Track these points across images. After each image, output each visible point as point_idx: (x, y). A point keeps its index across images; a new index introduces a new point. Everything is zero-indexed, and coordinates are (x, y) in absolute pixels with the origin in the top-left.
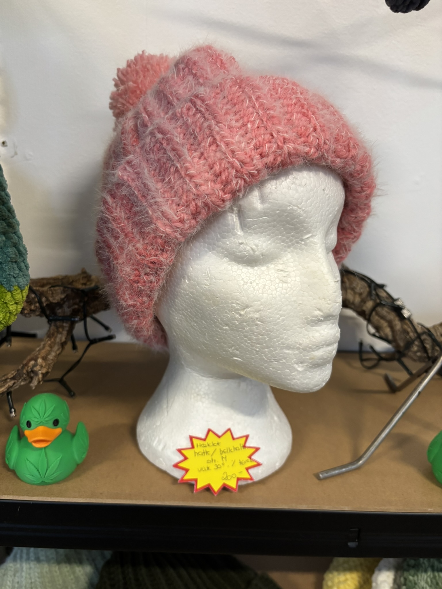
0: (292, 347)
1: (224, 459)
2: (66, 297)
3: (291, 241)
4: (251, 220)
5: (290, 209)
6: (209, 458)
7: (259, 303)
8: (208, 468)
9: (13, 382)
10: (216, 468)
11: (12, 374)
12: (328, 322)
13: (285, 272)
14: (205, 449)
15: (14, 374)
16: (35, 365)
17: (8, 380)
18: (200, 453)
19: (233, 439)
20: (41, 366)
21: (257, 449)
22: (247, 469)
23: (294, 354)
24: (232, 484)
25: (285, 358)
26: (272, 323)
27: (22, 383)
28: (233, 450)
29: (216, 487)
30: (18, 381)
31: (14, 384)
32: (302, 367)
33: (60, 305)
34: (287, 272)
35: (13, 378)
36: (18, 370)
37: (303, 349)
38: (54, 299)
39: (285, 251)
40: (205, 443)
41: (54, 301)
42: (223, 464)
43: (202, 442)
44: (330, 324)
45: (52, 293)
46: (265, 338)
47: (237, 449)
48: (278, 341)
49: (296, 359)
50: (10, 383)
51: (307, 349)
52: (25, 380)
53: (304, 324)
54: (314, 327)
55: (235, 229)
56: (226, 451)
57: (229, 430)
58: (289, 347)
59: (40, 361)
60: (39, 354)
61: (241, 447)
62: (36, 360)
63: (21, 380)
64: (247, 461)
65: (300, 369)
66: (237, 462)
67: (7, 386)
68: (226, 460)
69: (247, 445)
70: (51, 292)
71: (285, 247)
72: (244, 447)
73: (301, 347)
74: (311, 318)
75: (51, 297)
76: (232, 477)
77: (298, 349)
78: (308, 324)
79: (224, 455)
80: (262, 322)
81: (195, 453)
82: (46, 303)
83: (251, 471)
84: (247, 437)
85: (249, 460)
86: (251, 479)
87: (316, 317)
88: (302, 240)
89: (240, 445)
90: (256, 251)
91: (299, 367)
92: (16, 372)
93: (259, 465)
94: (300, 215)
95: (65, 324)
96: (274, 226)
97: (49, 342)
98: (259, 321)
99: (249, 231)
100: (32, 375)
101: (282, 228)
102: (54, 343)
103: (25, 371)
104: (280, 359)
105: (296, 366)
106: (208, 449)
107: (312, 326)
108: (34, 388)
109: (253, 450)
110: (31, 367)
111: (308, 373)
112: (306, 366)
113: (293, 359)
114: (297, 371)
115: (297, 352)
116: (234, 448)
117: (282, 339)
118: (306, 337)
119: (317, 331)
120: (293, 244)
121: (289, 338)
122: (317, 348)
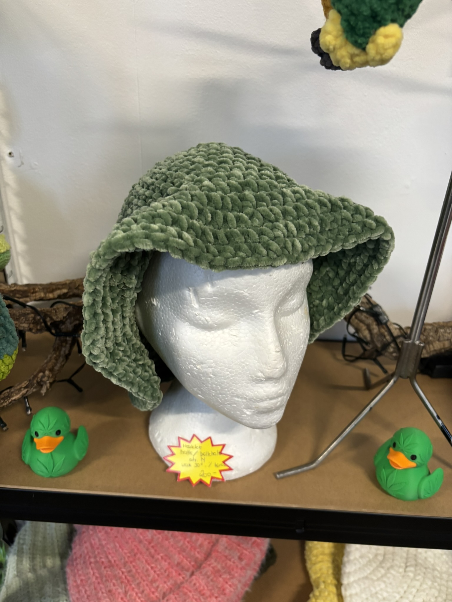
0: (241, 396)
1: (203, 460)
2: (68, 314)
3: (243, 313)
4: (203, 299)
5: (236, 293)
6: (191, 457)
7: (212, 361)
8: (190, 465)
9: (26, 390)
10: (196, 465)
11: (25, 384)
12: (271, 382)
13: (237, 337)
14: (189, 449)
15: (27, 384)
16: (43, 377)
17: (22, 389)
18: (185, 452)
19: (213, 445)
20: (49, 377)
21: (231, 457)
22: (221, 471)
23: (243, 402)
24: (208, 480)
25: (235, 404)
26: (223, 377)
27: (34, 390)
28: (211, 454)
29: (194, 480)
30: (30, 389)
31: (27, 391)
32: (250, 412)
33: (62, 322)
34: (239, 337)
35: (26, 387)
36: (30, 380)
37: (249, 399)
38: (57, 318)
39: (239, 320)
40: (190, 445)
41: (57, 320)
42: (202, 464)
43: (187, 444)
44: (272, 383)
45: (56, 312)
46: (218, 388)
47: (215, 454)
48: (229, 391)
49: (244, 405)
50: (24, 391)
51: (252, 400)
52: (35, 387)
53: (250, 380)
54: (258, 384)
55: (192, 303)
56: (205, 454)
57: (210, 438)
58: (238, 396)
59: (47, 373)
60: (46, 366)
61: (218, 452)
62: (44, 372)
63: (32, 388)
64: (221, 465)
65: (248, 413)
66: (213, 465)
67: (21, 393)
68: (204, 461)
69: (223, 452)
70: (54, 311)
71: (238, 317)
72: (221, 453)
73: (248, 398)
74: (255, 377)
75: (55, 316)
76: (207, 475)
77: (246, 399)
78: (253, 381)
79: (203, 457)
80: (214, 376)
81: (181, 451)
82: (51, 322)
83: (223, 473)
84: (224, 446)
85: (223, 464)
86: (223, 479)
87: (259, 377)
88: (252, 314)
89: (217, 451)
90: (210, 322)
91: (248, 411)
92: (28, 382)
93: (230, 469)
94: (246, 296)
95: (68, 338)
96: (224, 303)
97: (55, 355)
98: (213, 375)
99: (203, 306)
100: (42, 383)
101: (233, 305)
102: (59, 356)
103: (35, 381)
104: (232, 404)
105: (245, 411)
106: (191, 450)
107: (257, 383)
108: (44, 395)
109: (227, 457)
110: (41, 377)
111: (255, 417)
112: (253, 412)
113: (242, 405)
114: (245, 414)
115: (244, 401)
116: (212, 453)
117: (232, 389)
118: (252, 391)
119: (262, 388)
120: (245, 315)
121: (238, 390)
122: (261, 400)
